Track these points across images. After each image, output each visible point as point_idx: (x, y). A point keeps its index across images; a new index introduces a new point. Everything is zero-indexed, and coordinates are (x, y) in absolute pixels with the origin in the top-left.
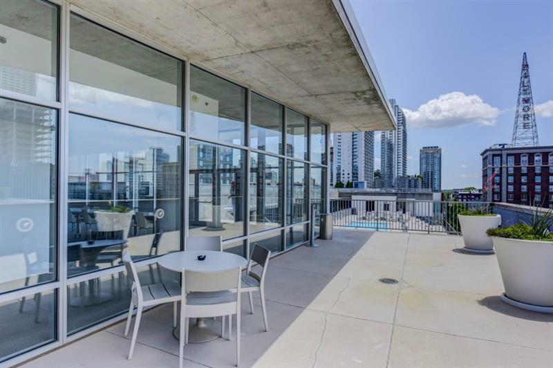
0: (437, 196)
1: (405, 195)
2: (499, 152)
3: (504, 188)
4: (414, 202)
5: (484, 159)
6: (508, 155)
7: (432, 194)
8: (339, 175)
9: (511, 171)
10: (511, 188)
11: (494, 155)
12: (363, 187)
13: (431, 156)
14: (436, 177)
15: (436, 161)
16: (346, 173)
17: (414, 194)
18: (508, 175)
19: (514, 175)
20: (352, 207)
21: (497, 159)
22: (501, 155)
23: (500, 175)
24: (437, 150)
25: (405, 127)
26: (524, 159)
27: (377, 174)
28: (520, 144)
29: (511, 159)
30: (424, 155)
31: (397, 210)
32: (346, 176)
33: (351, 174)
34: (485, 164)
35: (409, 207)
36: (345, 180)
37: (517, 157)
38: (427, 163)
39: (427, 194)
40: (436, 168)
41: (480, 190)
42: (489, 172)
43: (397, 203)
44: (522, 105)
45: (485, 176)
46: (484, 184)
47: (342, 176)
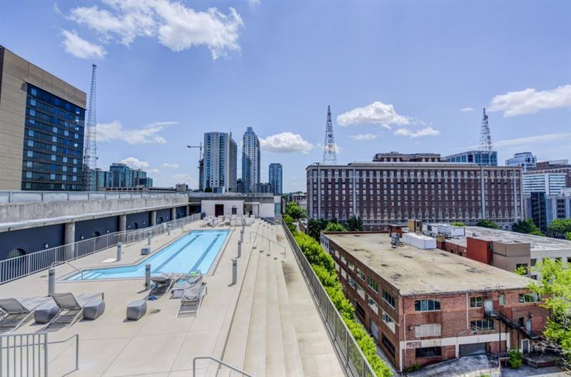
0: (277, 199)
1: (251, 199)
2: (316, 168)
3: (319, 192)
4: (259, 205)
5: (308, 172)
6: (321, 170)
7: (273, 198)
8: (208, 182)
9: (323, 181)
10: (323, 192)
11: (313, 170)
12: (221, 192)
13: (276, 169)
14: (279, 184)
15: (279, 173)
16: (214, 180)
17: (259, 198)
18: (321, 183)
19: (324, 183)
20: (202, 211)
21: (315, 172)
22: (317, 170)
23: (317, 183)
24: (279, 166)
25: (259, 147)
26: (330, 173)
27: (239, 182)
28: (328, 163)
29: (323, 172)
30: (271, 169)
31: (244, 214)
32: (214, 183)
33: (218, 181)
34: (308, 176)
35: (255, 210)
36: (213, 186)
37: (326, 171)
38: (273, 175)
39: (269, 198)
40: (279, 178)
41: (305, 193)
42: (311, 181)
43: (245, 207)
44: (328, 138)
45: (308, 184)
46: (308, 190)
47: (211, 183)
